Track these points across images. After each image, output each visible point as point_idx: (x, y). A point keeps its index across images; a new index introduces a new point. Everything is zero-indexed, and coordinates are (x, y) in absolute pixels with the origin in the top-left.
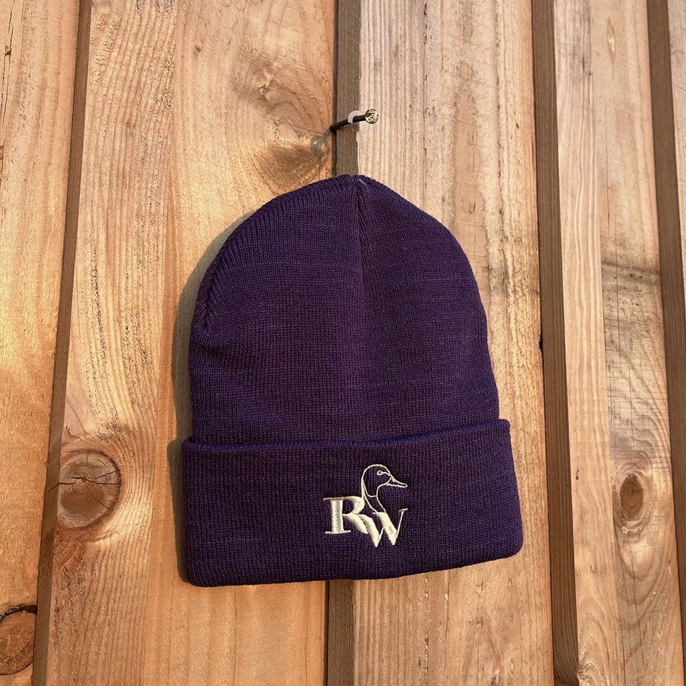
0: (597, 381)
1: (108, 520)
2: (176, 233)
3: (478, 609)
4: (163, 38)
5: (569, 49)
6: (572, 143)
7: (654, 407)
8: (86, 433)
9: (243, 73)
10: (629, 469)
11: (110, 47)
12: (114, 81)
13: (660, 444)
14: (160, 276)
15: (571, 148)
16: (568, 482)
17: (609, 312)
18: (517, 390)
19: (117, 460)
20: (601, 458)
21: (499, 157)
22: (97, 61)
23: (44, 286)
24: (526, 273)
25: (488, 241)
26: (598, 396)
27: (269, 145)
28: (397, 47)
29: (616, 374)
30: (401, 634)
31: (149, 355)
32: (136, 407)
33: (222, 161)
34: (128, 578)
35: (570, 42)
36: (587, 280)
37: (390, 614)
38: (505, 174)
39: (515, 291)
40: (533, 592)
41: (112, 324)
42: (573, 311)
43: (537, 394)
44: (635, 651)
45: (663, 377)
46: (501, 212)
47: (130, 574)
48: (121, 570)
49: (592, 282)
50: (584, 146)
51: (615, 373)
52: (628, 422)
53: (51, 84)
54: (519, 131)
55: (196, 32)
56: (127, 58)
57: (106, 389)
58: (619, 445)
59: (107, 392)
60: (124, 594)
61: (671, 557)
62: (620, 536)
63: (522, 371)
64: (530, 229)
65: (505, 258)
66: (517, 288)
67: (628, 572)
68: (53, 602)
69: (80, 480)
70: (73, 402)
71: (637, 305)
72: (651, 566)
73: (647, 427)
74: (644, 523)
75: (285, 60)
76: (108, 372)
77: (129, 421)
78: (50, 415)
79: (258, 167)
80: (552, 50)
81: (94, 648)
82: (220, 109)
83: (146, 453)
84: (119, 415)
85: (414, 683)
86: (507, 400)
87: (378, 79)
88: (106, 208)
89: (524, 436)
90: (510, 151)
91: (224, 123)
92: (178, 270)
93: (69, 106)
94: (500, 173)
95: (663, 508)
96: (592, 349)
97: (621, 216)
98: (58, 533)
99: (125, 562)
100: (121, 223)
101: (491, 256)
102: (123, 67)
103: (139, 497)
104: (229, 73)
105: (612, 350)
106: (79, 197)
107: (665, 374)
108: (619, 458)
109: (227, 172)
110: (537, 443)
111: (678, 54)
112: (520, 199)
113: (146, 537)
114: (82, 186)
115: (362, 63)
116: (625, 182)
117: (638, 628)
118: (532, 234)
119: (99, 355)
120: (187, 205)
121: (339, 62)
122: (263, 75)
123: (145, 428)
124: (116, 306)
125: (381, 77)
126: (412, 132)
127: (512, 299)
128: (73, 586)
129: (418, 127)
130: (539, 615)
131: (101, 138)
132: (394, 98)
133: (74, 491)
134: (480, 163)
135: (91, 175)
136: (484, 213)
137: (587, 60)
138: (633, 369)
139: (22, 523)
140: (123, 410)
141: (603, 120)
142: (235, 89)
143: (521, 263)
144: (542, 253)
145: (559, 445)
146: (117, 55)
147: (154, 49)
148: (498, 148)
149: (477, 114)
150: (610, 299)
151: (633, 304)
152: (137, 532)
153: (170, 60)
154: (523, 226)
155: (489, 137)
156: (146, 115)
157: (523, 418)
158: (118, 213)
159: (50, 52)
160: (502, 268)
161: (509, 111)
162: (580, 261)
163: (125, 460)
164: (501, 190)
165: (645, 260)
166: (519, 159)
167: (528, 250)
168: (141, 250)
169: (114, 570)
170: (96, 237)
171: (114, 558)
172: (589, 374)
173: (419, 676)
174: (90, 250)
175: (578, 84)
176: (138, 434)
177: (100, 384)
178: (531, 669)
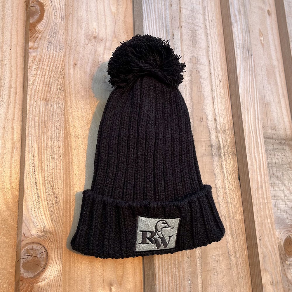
0: (266, 194)
1: (43, 273)
2: (69, 143)
4: (59, 62)
6: (245, 86)
8: (32, 235)
10: (287, 233)
11: (37, 69)
12: (39, 83)
15: (245, 89)
16: (256, 242)
17: (270, 160)
18: (229, 200)
19: (46, 246)
20: (271, 229)
21: (212, 96)
22: (32, 76)
23: (13, 172)
24: (229, 146)
25: (210, 133)
26: (267, 200)
29: (277, 189)
31: (58, 199)
32: (53, 222)
33: (88, 110)
35: (241, 42)
36: (258, 147)
38: (216, 103)
39: (224, 155)
41: (41, 186)
42: (252, 162)
46: (215, 120)
49: (260, 148)
50: (251, 88)
52: (285, 211)
53: (13, 86)
54: (221, 83)
55: (74, 57)
56: (44, 73)
58: (281, 222)
59: (40, 216)
63: (231, 191)
64: (229, 126)
65: (219, 140)
66: (225, 153)
67: (290, 283)
69: (30, 256)
70: (26, 222)
71: (284, 156)
76: (41, 207)
77: (50, 228)
78: (17, 228)
82: (86, 88)
83: (59, 242)
84: (46, 226)
86: (225, 205)
88: (37, 137)
89: (234, 221)
91: (88, 94)
92: (70, 159)
93: (21, 94)
94: (213, 102)
96: (263, 179)
97: (273, 116)
98: (21, 281)
101: (212, 140)
102: (43, 77)
103: (56, 262)
104: (89, 73)
105: (274, 178)
110: (241, 224)
112: (224, 113)
113: (60, 280)
116: (274, 101)
118: (231, 128)
119: (36, 200)
120: (73, 131)
123: (58, 231)
124: (43, 179)
127: (223, 158)
131: (34, 107)
133: (28, 261)
134: (204, 99)
135: (31, 123)
136: (207, 121)
137: (250, 49)
138: (285, 185)
139: (7, 276)
140: (48, 224)
141: (261, 74)
142: (92, 79)
143: (226, 142)
144: (236, 136)
146: (40, 72)
147: (56, 68)
148: (212, 92)
149: (201, 78)
150: (271, 154)
151: (282, 156)
152: (56, 278)
153: (62, 71)
154: (226, 125)
155: (207, 87)
156: (53, 95)
157: (233, 213)
158: (43, 138)
159: (13, 73)
160: (218, 145)
161: (216, 75)
162: (254, 139)
163: (49, 246)
164: (215, 110)
165: (286, 135)
166: (222, 95)
167: (229, 136)
168: (53, 153)
170: (33, 149)
172: (262, 191)
174: (31, 155)
175: (247, 60)
176: (54, 234)
177: (37, 213)
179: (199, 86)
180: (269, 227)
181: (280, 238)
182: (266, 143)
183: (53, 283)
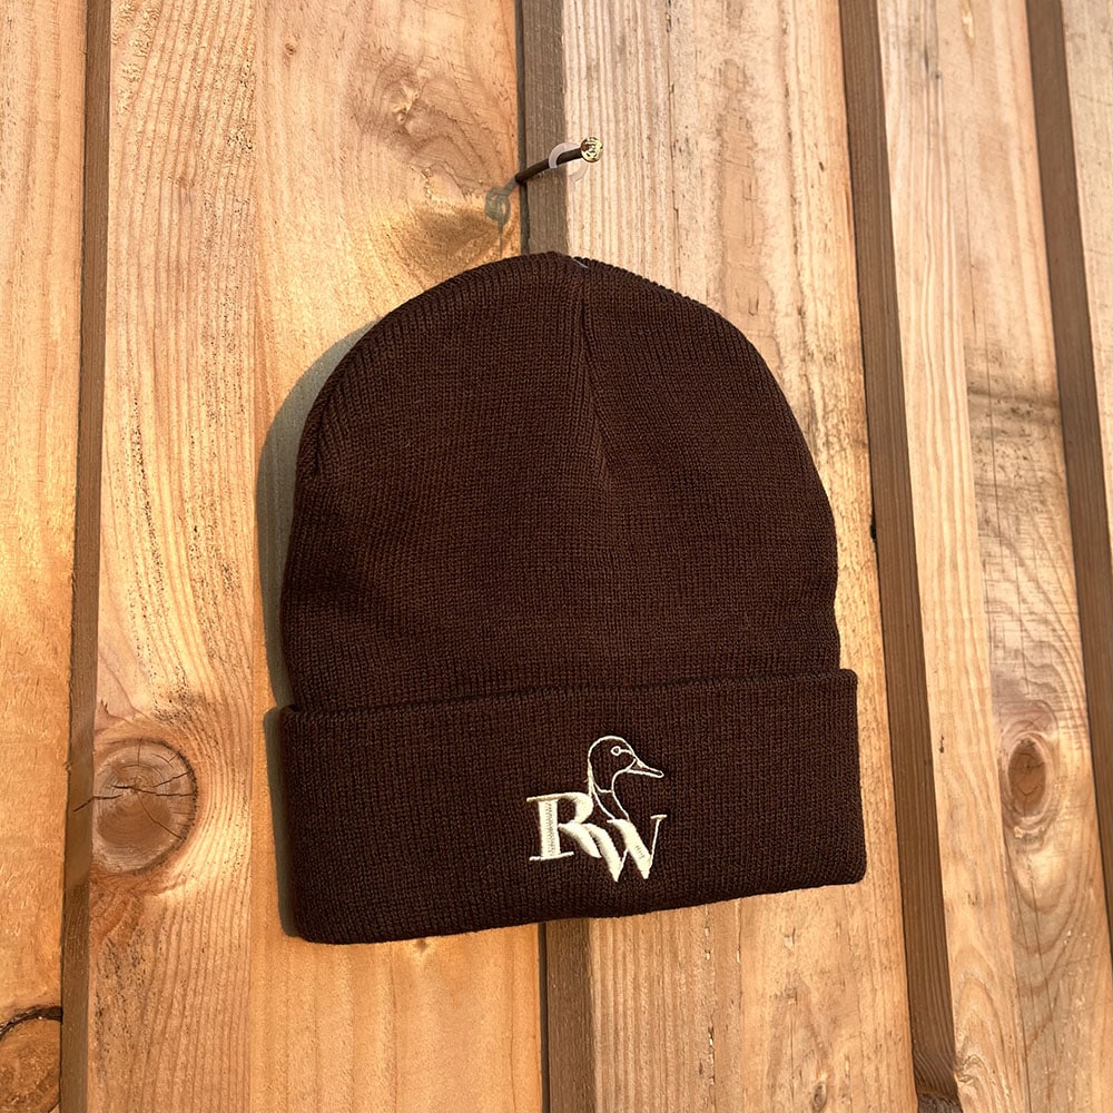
0: (968, 588)
1: (179, 855)
2: (268, 365)
3: (788, 974)
4: (235, 32)
5: (903, 36)
6: (912, 192)
7: (1057, 626)
8: (134, 711)
9: (368, 90)
10: (1022, 731)
11: (147, 53)
12: (155, 107)
13: (1069, 687)
14: (246, 438)
15: (912, 202)
16: (926, 758)
17: (981, 472)
19: (189, 755)
20: (979, 716)
21: (794, 220)
22: (125, 75)
23: (50, 463)
24: (845, 412)
25: (781, 361)
26: (970, 612)
27: (416, 209)
28: (623, 39)
29: (996, 575)
30: (670, 1023)
31: (235, 574)
32: (216, 662)
33: (339, 239)
34: (216, 953)
35: (903, 22)
36: (946, 421)
37: (650, 991)
38: (804, 248)
39: (828, 444)
40: (875, 941)
41: (169, 523)
42: (925, 475)
43: (871, 613)
44: (1042, 1031)
45: (1070, 575)
46: (801, 312)
47: (220, 945)
48: (204, 940)
49: (953, 425)
50: (933, 198)
51: (993, 574)
52: (1018, 653)
53: (45, 114)
55: (285, 21)
56: (175, 67)
57: (165, 633)
58: (1005, 692)
59: (167, 641)
60: (210, 979)
61: (1094, 873)
62: (1011, 842)
64: (848, 339)
65: (809, 389)
66: (831, 438)
67: (1026, 902)
68: (92, 1000)
69: (129, 790)
70: (111, 659)
71: (1025, 458)
72: (1062, 888)
73: (1047, 661)
74: (1048, 819)
75: (436, 65)
76: (166, 605)
77: (206, 687)
78: (70, 683)
79: (399, 248)
80: (874, 38)
81: (163, 1075)
82: (331, 151)
83: (237, 739)
84: (189, 678)
85: (692, 1104)
87: (595, 94)
88: (151, 325)
90: (811, 210)
91: (339, 174)
93: (77, 151)
94: (796, 246)
95: (1079, 793)
96: (959, 536)
97: (994, 312)
98: (95, 882)
99: (210, 926)
100: (177, 351)
101: (788, 386)
102: (170, 83)
103: (228, 815)
104: (344, 90)
105: (988, 536)
106: (104, 308)
107: (1072, 572)
108: (1006, 714)
109: (348, 258)
110: (873, 695)
111: (1077, 40)
112: (830, 289)
113: (242, 881)
114: (110, 289)
115: (568, 66)
116: (998, 258)
117: (1045, 992)
118: (853, 348)
119: (151, 577)
120: (283, 316)
121: (526, 67)
122: (401, 90)
123: (233, 698)
124: (176, 493)
125: (599, 90)
126: (653, 182)
128: (124, 972)
129: (663, 172)
130: (887, 978)
131: (138, 207)
132: (621, 125)
133: (120, 810)
134: (764, 231)
135: (124, 269)
136: (773, 313)
137: (931, 53)
138: (1022, 565)
139: (31, 867)
140: (195, 668)
141: (960, 153)
142: (355, 117)
143: (836, 396)
144: (869, 378)
145: (909, 697)
146: (158, 63)
147: (220, 51)
148: (792, 206)
149: (756, 149)
150: (980, 450)
151: (1018, 458)
152: (228, 874)
153: (247, 70)
154: (837, 334)
155: (775, 185)
156: (211, 165)
158: (172, 336)
159: (41, 62)
160: (805, 405)
161: (807, 142)
162: (933, 390)
163: (201, 753)
164: (799, 275)
165: (1034, 385)
166: (827, 221)
167: (846, 374)
168: (214, 395)
169: (192, 941)
170: (136, 375)
171: (192, 919)
172: (955, 578)
173: (701, 1091)
174: (126, 399)
175: (920, 93)
176: (222, 709)
177: (155, 626)
178: (877, 1069)
179: (746, 181)
180: (973, 706)
181: (998, 746)
182: (972, 407)
183: (218, 893)
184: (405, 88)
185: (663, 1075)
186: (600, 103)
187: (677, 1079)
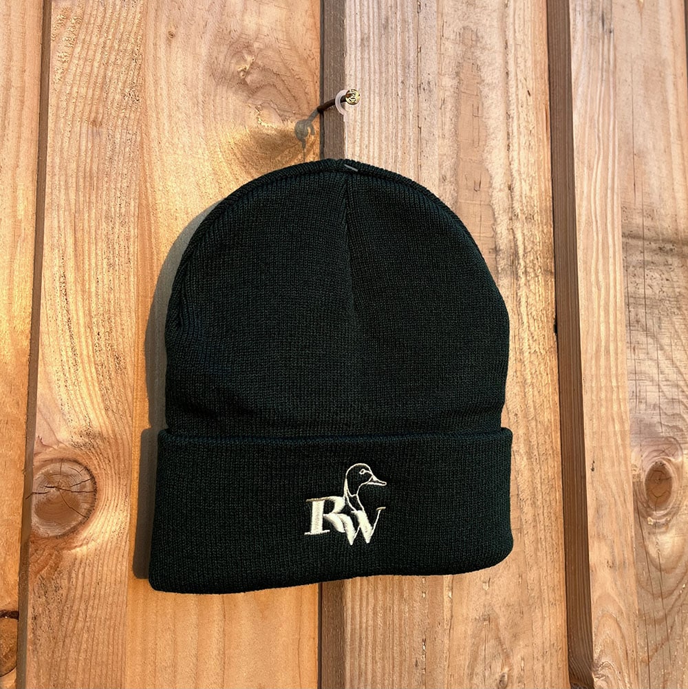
0: (617, 366)
2: (153, 231)
3: (485, 606)
4: (130, 28)
6: (588, 110)
7: (685, 389)
8: (58, 442)
9: (221, 58)
10: (656, 456)
11: (73, 44)
12: (78, 78)
14: (132, 278)
15: (588, 116)
16: (581, 475)
17: (633, 289)
18: (529, 377)
19: (92, 468)
20: (621, 448)
21: (508, 128)
22: (59, 59)
23: (16, 292)
24: (539, 252)
25: (495, 221)
26: (617, 382)
27: (251, 131)
28: (387, 19)
29: (642, 356)
30: (397, 635)
31: (123, 361)
32: (110, 413)
33: (200, 151)
34: (106, 586)
36: (606, 258)
37: (384, 615)
38: (515, 146)
39: (526, 273)
40: (546, 587)
41: (82, 330)
42: (589, 292)
43: (551, 381)
44: (661, 647)
46: (510, 188)
47: (108, 581)
48: (99, 577)
49: (611, 260)
50: (603, 112)
51: (640, 355)
52: (656, 406)
53: (16, 82)
55: (168, 17)
56: (91, 53)
57: (78, 396)
58: (644, 431)
59: (80, 400)
60: (102, 600)
62: (645, 527)
63: (533, 357)
64: (543, 205)
65: (514, 237)
66: (528, 269)
67: (653, 565)
68: (30, 610)
69: (54, 489)
70: (44, 411)
71: (667, 280)
72: (680, 557)
73: (677, 411)
74: (672, 513)
75: (267, 40)
76: (80, 380)
77: (103, 428)
78: (26, 423)
79: (239, 156)
80: (566, 9)
81: (73, 655)
82: (196, 97)
83: (122, 459)
84: (93, 423)
85: (410, 684)
86: (518, 388)
87: (366, 56)
88: (73, 211)
89: (536, 426)
90: (520, 122)
91: (201, 111)
93: (36, 105)
94: (508, 145)
96: (611, 332)
97: (649, 185)
98: (33, 542)
99: (103, 570)
100: (89, 226)
101: (499, 236)
102: (88, 63)
103: (116, 505)
104: (205, 58)
105: (638, 330)
106: (44, 202)
108: (644, 446)
109: (206, 164)
110: (551, 433)
112: (532, 173)
113: (123, 544)
115: (348, 39)
116: (654, 146)
117: (664, 623)
118: (546, 211)
119: (70, 362)
120: (163, 200)
121: (325, 38)
122: (243, 57)
123: (120, 435)
124: (87, 312)
125: (369, 54)
126: (405, 111)
127: (523, 281)
128: (50, 594)
129: (411, 104)
130: (552, 611)
131: (66, 139)
132: (384, 75)
133: (49, 500)
134: (486, 136)
135: (57, 178)
136: (491, 190)
137: (607, 16)
138: (662, 349)
140: (97, 417)
141: (629, 80)
142: (213, 74)
143: (533, 242)
144: (556, 230)
145: (574, 435)
147: (120, 41)
148: (507, 119)
149: (483, 84)
150: (635, 275)
151: (662, 280)
152: (115, 539)
153: (137, 52)
154: (536, 201)
155: (496, 107)
156: (113, 111)
157: (535, 407)
159: (14, 50)
160: (511, 248)
161: (519, 77)
162: (598, 238)
163: (100, 468)
164: (510, 164)
165: (677, 231)
166: (531, 129)
167: (541, 227)
168: (112, 252)
169: (92, 578)
170: (63, 241)
171: (91, 565)
172: (608, 359)
173: (416, 677)
174: (57, 256)
175: (597, 44)
176: (112, 441)
177: (72, 392)
178: (543, 667)
179: (475, 104)
180: (616, 441)
181: (639, 466)
182: (626, 247)
183: (108, 550)
184: (246, 56)
185: (391, 666)
186: (369, 62)
187: (400, 669)
